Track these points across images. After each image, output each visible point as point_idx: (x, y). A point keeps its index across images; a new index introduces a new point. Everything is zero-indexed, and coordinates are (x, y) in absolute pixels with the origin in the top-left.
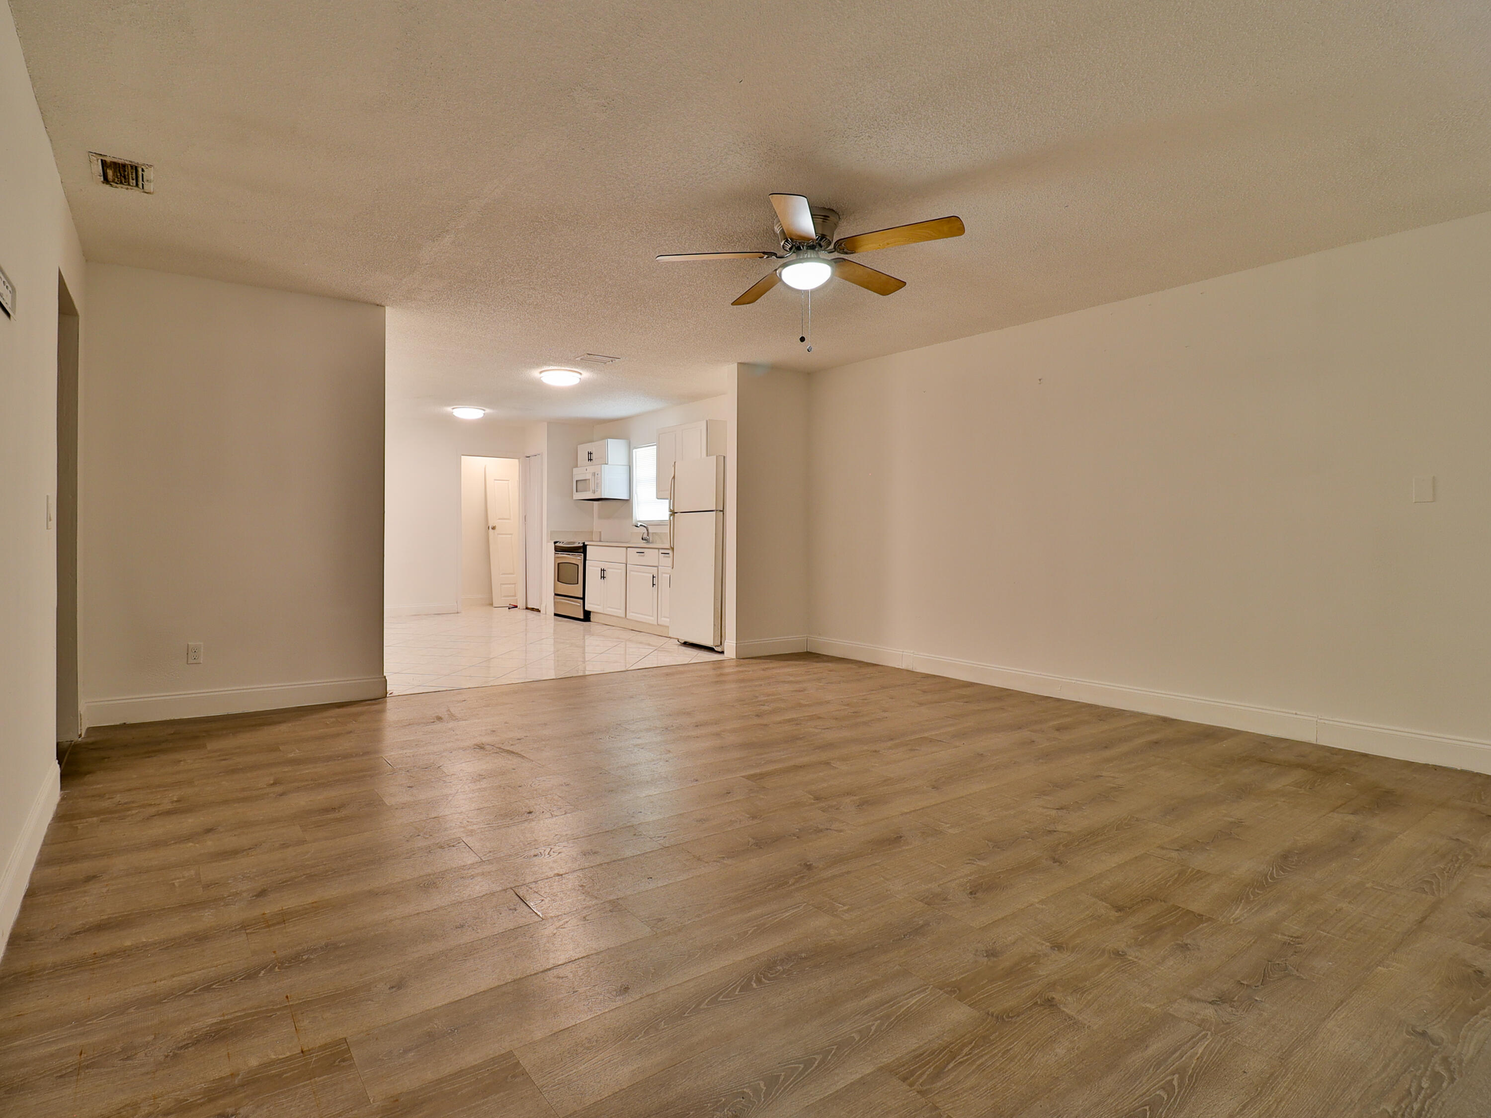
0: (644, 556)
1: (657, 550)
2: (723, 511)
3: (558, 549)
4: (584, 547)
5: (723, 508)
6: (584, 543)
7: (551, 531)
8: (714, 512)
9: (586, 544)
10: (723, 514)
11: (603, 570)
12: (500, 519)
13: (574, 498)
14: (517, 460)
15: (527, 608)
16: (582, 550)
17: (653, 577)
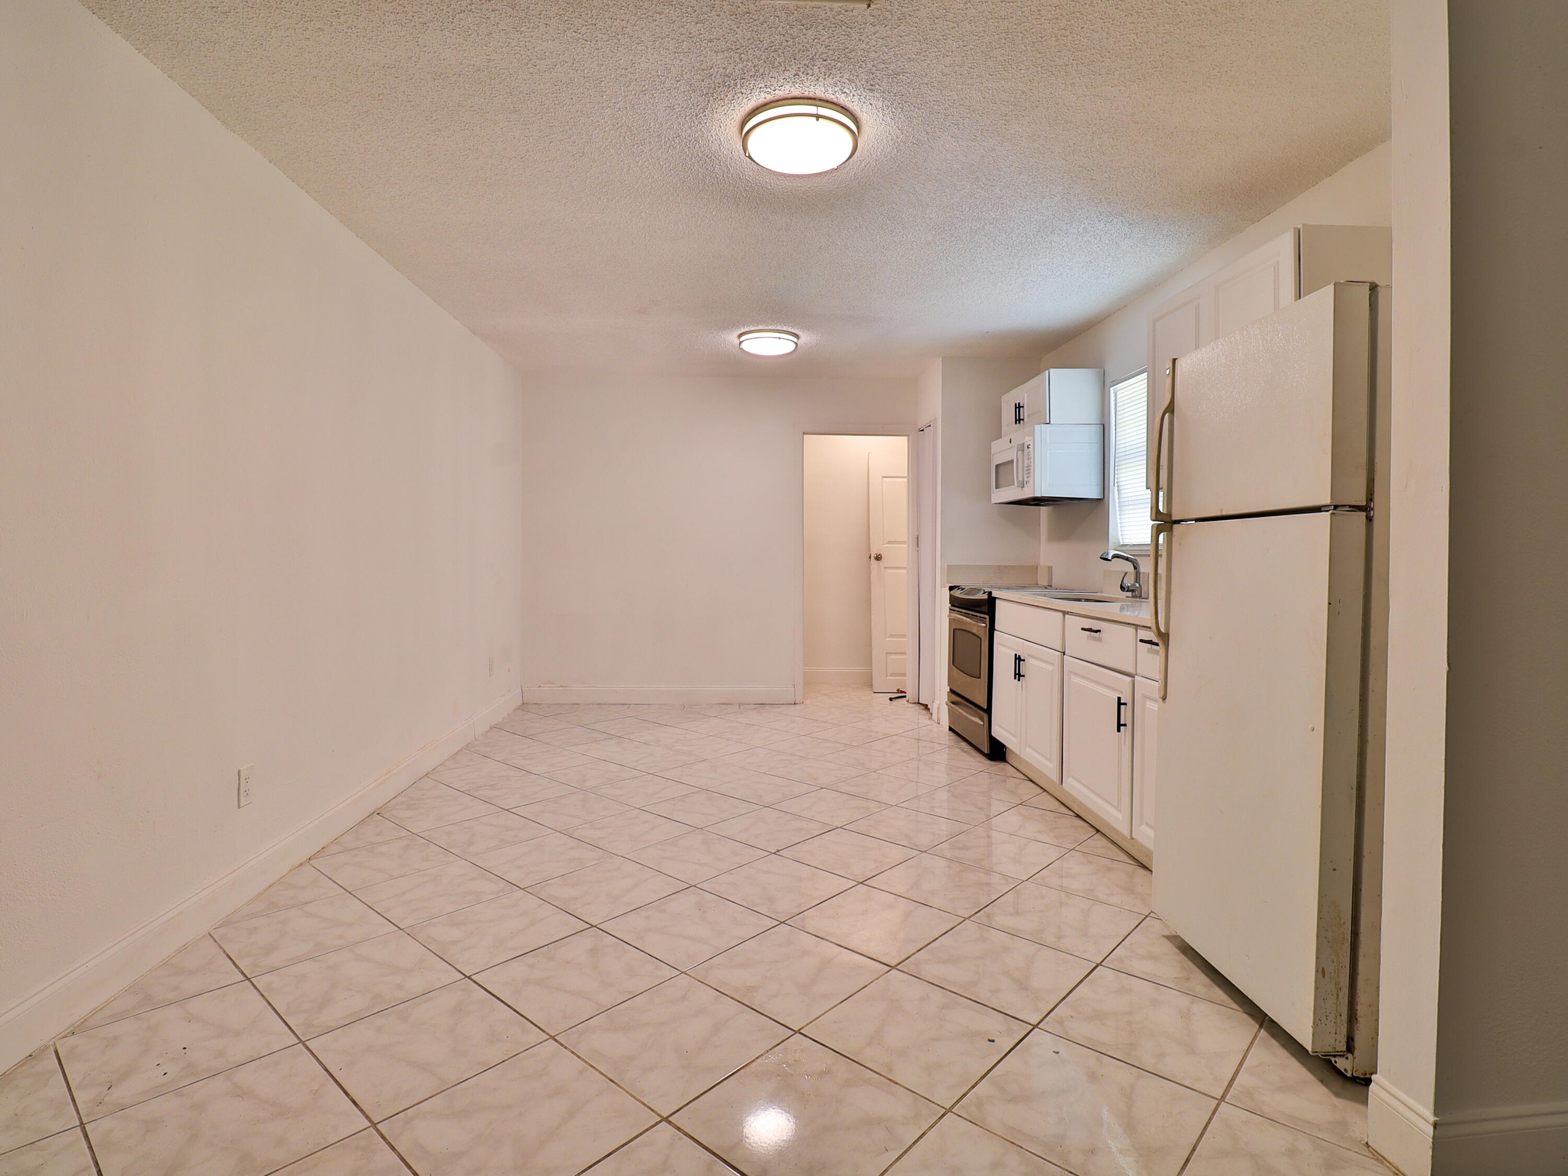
0: (1100, 640)
1: (1131, 630)
2: (1366, 509)
3: (956, 603)
4: (991, 603)
5: (1370, 498)
6: (990, 593)
7: (948, 565)
8: (1325, 516)
9: (993, 595)
10: (1370, 519)
11: (1018, 659)
12: (889, 542)
13: (993, 501)
14: (904, 439)
15: (919, 703)
16: (985, 609)
17: (1120, 704)
